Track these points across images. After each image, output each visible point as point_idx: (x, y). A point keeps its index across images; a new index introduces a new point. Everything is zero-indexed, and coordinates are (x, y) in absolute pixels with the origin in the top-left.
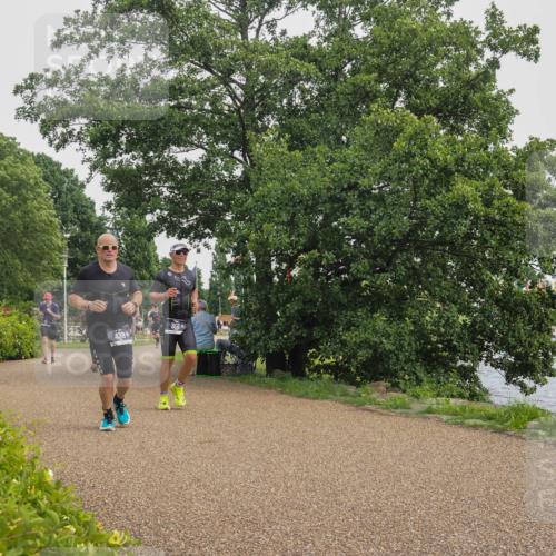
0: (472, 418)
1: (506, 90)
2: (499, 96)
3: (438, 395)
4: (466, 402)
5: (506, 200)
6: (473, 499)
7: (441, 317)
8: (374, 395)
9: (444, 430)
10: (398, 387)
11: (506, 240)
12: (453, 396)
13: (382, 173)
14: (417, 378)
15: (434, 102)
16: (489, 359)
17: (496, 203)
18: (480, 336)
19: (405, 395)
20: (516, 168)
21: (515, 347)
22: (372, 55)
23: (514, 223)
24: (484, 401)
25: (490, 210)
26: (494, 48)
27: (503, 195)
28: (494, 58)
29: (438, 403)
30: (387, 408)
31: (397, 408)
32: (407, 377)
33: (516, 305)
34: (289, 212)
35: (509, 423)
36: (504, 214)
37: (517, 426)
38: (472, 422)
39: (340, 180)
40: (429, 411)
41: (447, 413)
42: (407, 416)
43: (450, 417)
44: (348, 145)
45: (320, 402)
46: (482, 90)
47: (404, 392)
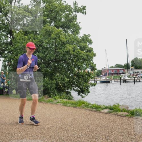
0: (69, 104)
1: (78, 23)
2: (77, 24)
3: (61, 98)
4: (67, 100)
5: (78, 50)
6: (68, 124)
7: (62, 79)
8: (44, 99)
9: (61, 107)
10: (51, 97)
11: (78, 60)
12: (64, 99)
13: (48, 42)
14: (55, 94)
15: (61, 25)
16: (73, 89)
17: (76, 51)
18: (71, 84)
19: (52, 99)
20: (80, 42)
21: (79, 86)
22: (45, 11)
23: (80, 56)
24: (72, 100)
25: (74, 53)
26: (75, 12)
27: (77, 49)
28: (75, 14)
29: (60, 101)
30: (47, 102)
31: (50, 102)
32: (53, 94)
33: (80, 76)
34: (23, 52)
35: (77, 105)
36: (77, 54)
37: (79, 106)
38: (68, 105)
39: (37, 44)
40: (58, 103)
41: (62, 103)
42: (52, 104)
43: (63, 104)
44: (39, 34)
45: (30, 101)
46: (73, 22)
47: (52, 98)
